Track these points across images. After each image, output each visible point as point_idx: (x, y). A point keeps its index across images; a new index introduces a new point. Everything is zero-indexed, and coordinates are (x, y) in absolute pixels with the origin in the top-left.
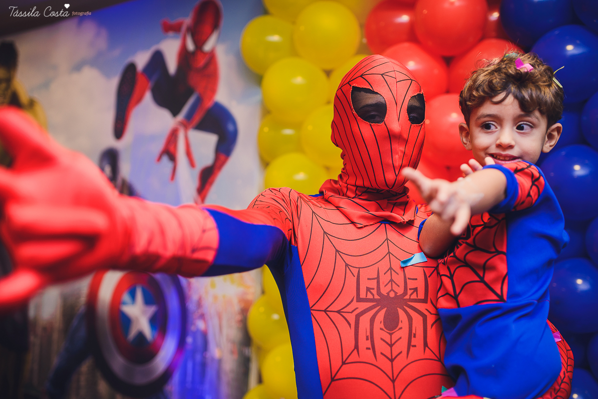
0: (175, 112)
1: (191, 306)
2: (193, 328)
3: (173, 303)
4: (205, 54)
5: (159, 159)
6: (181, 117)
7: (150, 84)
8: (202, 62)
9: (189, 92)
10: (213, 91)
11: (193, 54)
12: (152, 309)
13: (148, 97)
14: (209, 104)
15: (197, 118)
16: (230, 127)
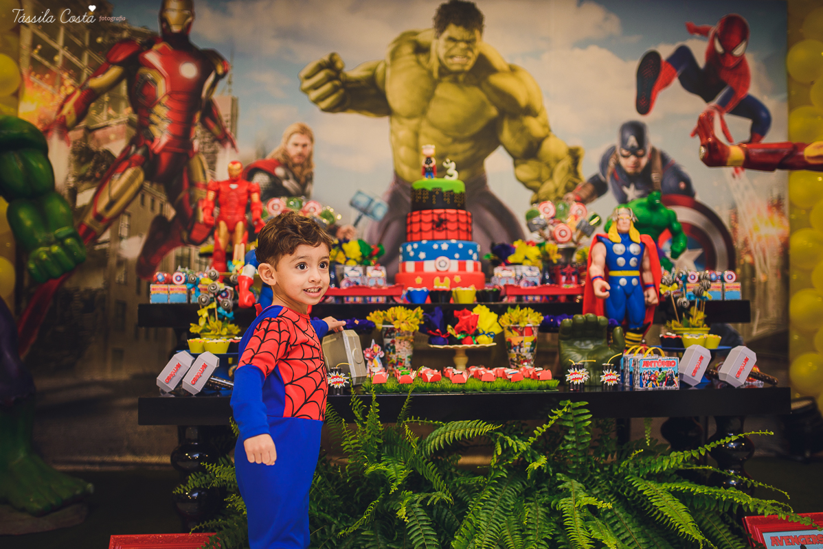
0: (708, 99)
1: (738, 245)
2: (742, 262)
3: (719, 245)
4: (735, 57)
5: (693, 135)
6: (714, 103)
7: (679, 73)
8: (732, 64)
9: (722, 85)
10: (746, 86)
11: (723, 55)
12: (698, 252)
13: (676, 82)
14: (741, 96)
15: (731, 105)
16: (764, 115)
